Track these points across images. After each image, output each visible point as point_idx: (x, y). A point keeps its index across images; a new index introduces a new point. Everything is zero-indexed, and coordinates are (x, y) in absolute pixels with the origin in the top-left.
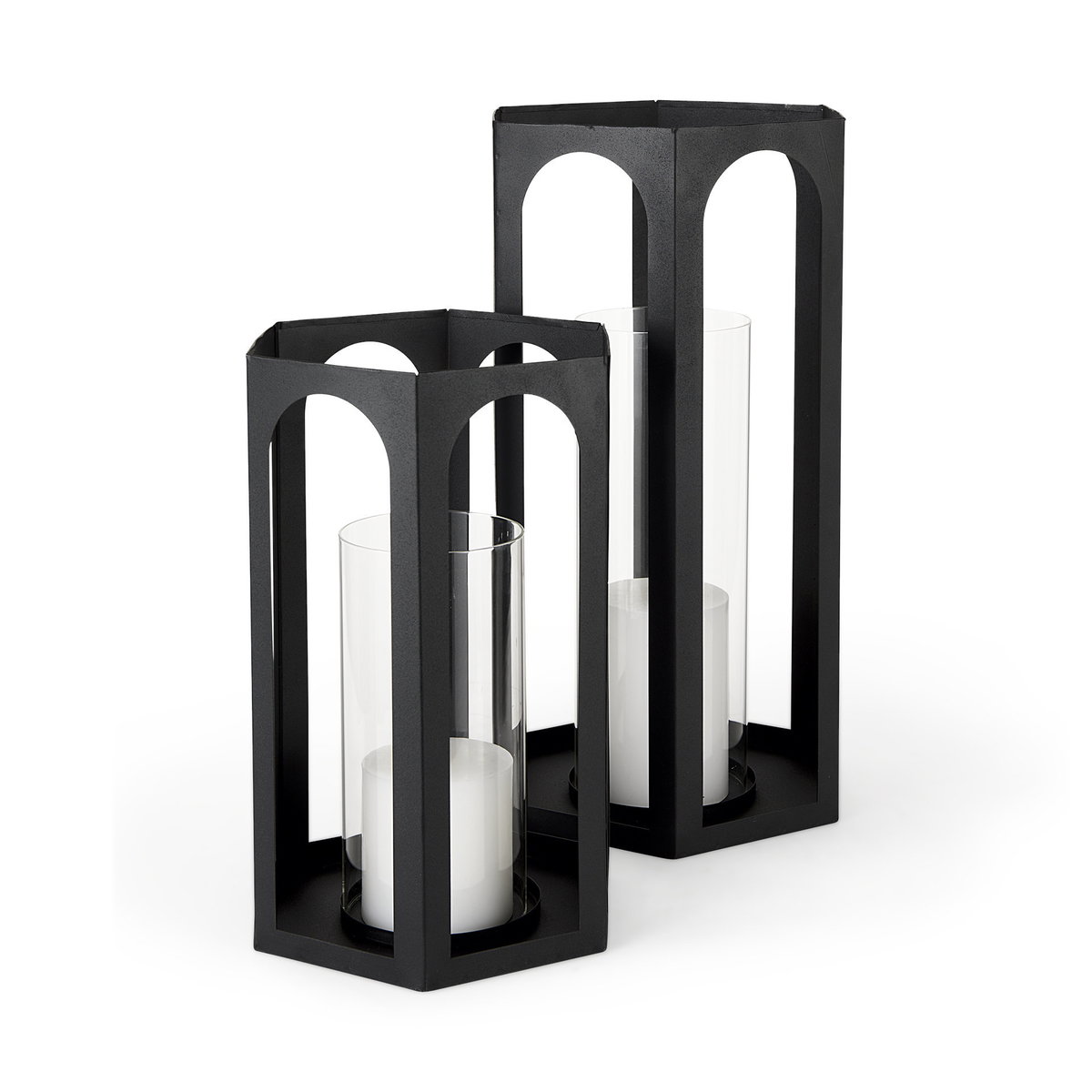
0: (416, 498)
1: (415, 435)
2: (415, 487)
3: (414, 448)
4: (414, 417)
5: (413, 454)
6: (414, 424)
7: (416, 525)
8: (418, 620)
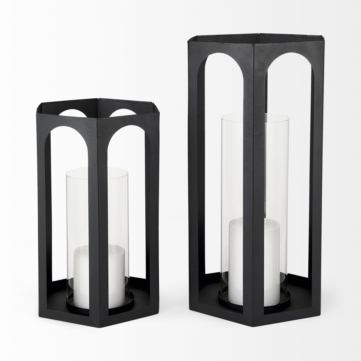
0: (97, 161)
1: (97, 139)
2: (97, 157)
3: (96, 144)
4: (96, 133)
5: (96, 146)
6: (96, 136)
7: (97, 170)
8: (98, 202)
